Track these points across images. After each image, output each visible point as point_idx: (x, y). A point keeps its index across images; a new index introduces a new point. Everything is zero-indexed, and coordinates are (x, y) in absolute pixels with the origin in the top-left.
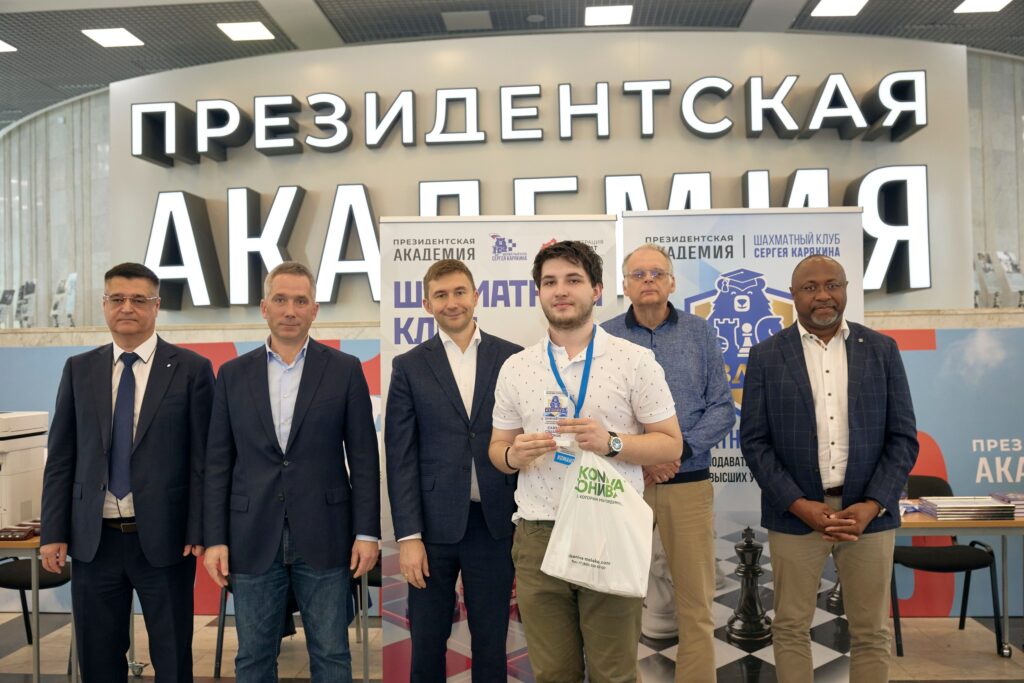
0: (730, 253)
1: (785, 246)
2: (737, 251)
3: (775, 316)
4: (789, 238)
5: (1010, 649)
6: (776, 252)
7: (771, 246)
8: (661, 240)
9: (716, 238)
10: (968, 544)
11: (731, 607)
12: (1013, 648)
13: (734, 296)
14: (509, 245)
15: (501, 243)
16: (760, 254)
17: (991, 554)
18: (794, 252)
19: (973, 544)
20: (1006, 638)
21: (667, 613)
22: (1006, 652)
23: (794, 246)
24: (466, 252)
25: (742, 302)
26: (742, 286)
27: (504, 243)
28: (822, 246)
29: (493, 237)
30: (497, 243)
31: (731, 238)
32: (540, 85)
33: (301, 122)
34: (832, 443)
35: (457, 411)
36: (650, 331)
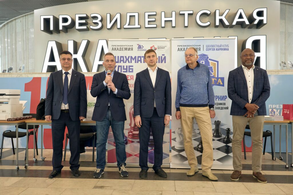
0: (200, 50)
1: (214, 48)
2: (202, 49)
3: (211, 66)
4: (215, 46)
7: (211, 48)
8: (182, 46)
9: (196, 46)
11: (198, 142)
12: (276, 158)
16: (207, 50)
17: (271, 133)
19: (267, 131)
21: (182, 143)
22: (274, 159)
23: (217, 48)
24: (131, 48)
25: (202, 62)
26: (203, 58)
27: (141, 46)
28: (224, 48)
29: (138, 45)
31: (200, 46)
32: (156, 12)
33: (89, 22)
34: (250, 93)
35: (151, 86)
36: (192, 69)
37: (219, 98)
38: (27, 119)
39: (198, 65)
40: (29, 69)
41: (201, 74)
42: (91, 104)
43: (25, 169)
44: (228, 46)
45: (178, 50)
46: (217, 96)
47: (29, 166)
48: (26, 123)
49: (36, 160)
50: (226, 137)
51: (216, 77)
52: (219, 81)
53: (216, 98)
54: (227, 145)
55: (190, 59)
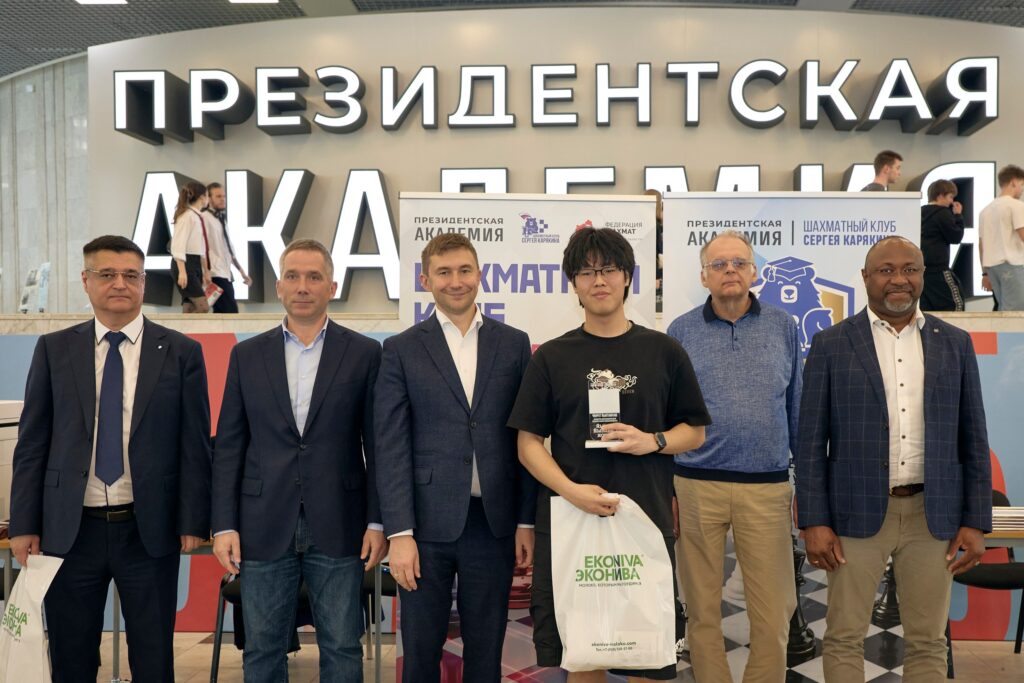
0: (778, 240)
1: (837, 233)
2: (786, 238)
3: (824, 308)
4: (841, 224)
6: (827, 239)
7: (822, 233)
8: (704, 224)
9: (763, 224)
13: (781, 286)
14: (540, 226)
15: (531, 224)
16: (809, 241)
18: (844, 240)
23: (846, 233)
24: (493, 232)
25: (789, 292)
26: (790, 275)
27: (535, 223)
28: (877, 233)
29: (523, 217)
30: (527, 224)
31: (779, 224)
32: (575, 65)
33: (309, 98)
34: (903, 436)
35: (457, 399)
36: (730, 324)
40: (70, 280)
44: (891, 225)
45: (690, 241)
50: (885, 601)
54: (890, 630)
55: (736, 277)
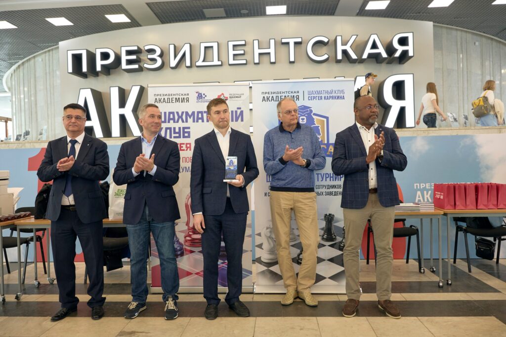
0: (298, 99)
1: (321, 95)
2: (301, 98)
3: (317, 125)
4: (323, 92)
5: (424, 270)
6: (317, 98)
7: (315, 95)
8: (268, 93)
9: (292, 92)
10: (409, 226)
11: (298, 249)
12: (426, 269)
13: (300, 117)
14: (204, 96)
15: (200, 95)
16: (310, 99)
17: (417, 230)
18: (325, 98)
19: (411, 226)
20: (423, 265)
21: (272, 252)
22: (422, 271)
23: (325, 95)
24: (185, 99)
25: (303, 119)
26: (303, 113)
27: (201, 95)
28: (337, 95)
29: (197, 93)
30: (198, 95)
31: (298, 92)
32: (245, 41)
33: (142, 58)
34: (372, 169)
35: (221, 161)
36: (290, 133)
37: (331, 177)
38: (21, 218)
39: (299, 126)
41: (304, 140)
42: (121, 191)
43: (16, 300)
44: (343, 91)
45: (263, 100)
46: (328, 174)
47: (24, 295)
48: (16, 225)
49: (39, 284)
51: (326, 142)
52: (331, 150)
53: (326, 178)
